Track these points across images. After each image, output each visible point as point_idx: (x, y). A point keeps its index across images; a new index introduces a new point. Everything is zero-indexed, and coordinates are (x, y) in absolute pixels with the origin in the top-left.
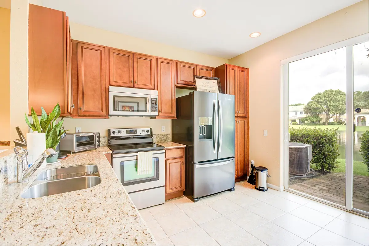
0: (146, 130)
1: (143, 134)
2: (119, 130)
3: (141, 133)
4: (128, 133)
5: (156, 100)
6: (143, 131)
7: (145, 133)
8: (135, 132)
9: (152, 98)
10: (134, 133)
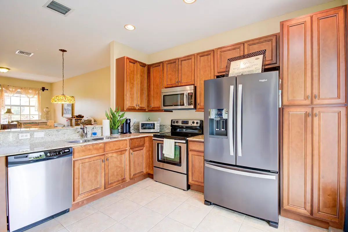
0: (195, 121)
1: (193, 125)
2: (177, 120)
3: (191, 125)
4: (182, 123)
5: (191, 94)
6: (193, 123)
7: (195, 125)
8: (187, 122)
9: (188, 93)
10: (186, 124)
